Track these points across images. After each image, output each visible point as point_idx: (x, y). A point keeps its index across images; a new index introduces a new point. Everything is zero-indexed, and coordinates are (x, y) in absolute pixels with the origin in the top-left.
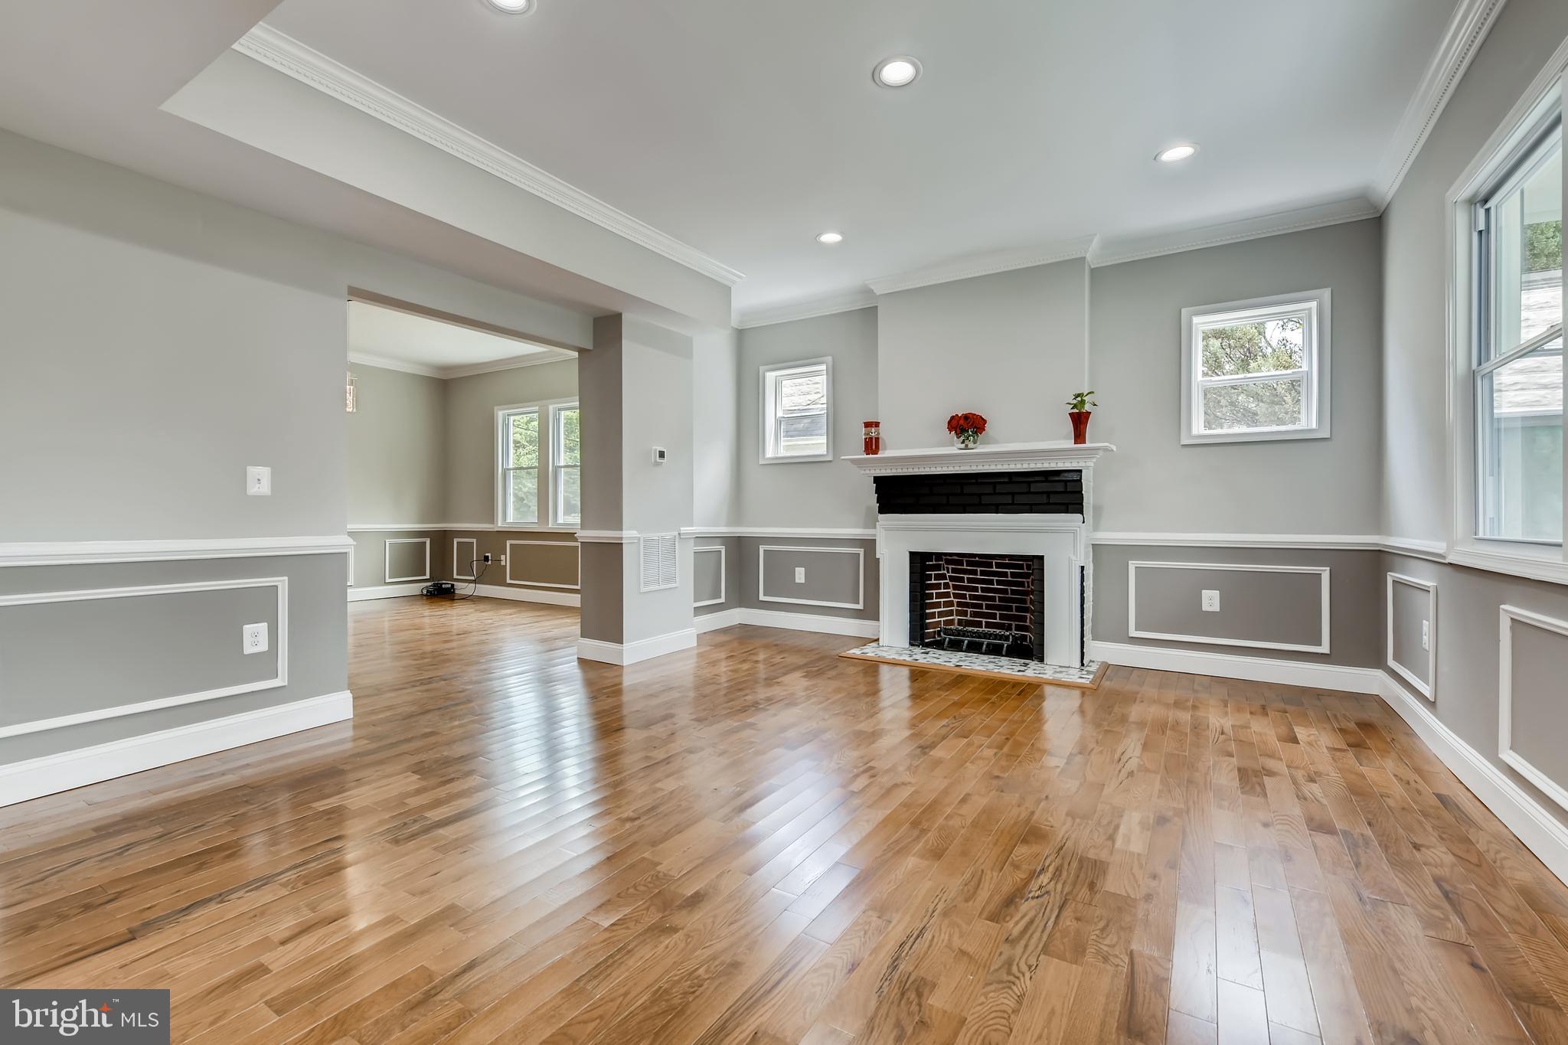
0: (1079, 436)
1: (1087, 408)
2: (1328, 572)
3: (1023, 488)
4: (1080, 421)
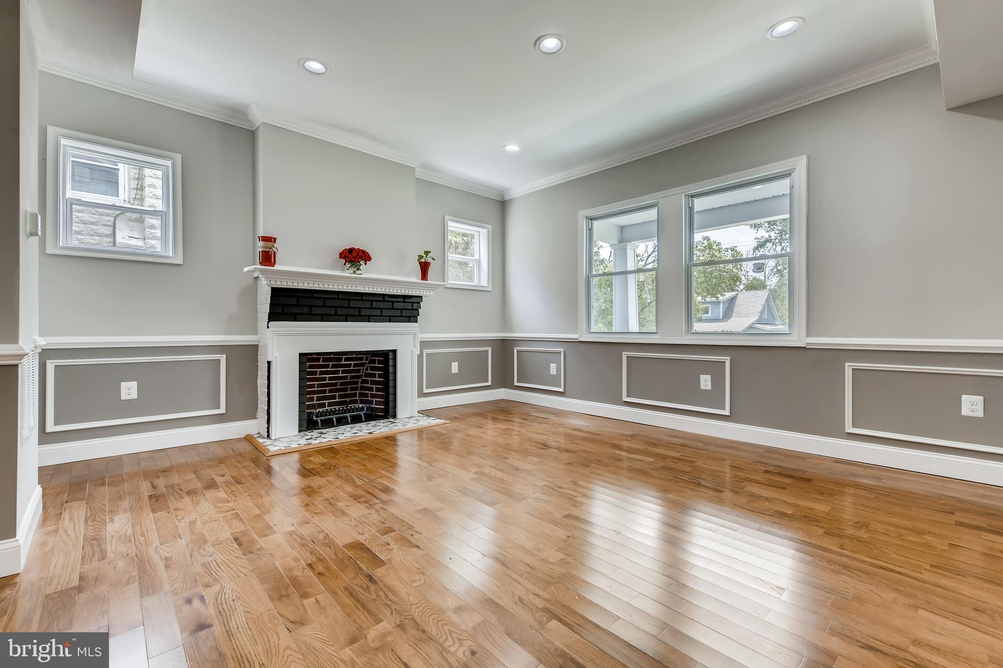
0: (424, 276)
1: (429, 260)
2: (491, 350)
3: (389, 305)
4: (424, 267)
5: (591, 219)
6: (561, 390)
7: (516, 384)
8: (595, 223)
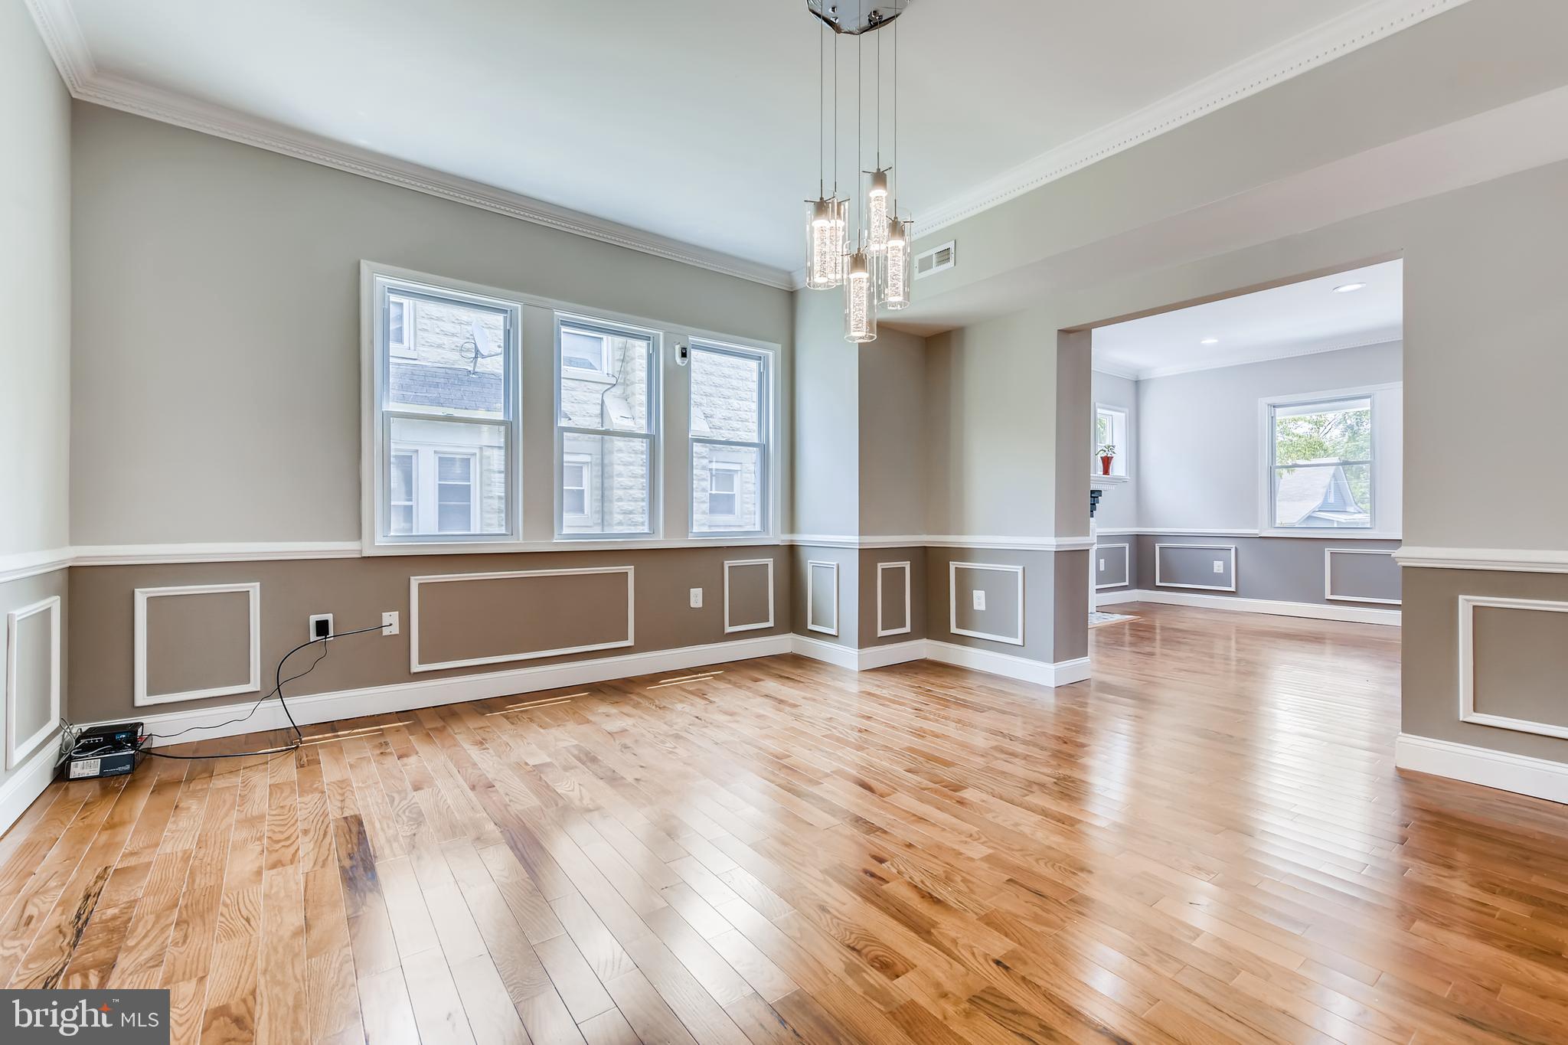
5: (1274, 407)
6: (1233, 589)
7: (1158, 583)
8: (1277, 410)
